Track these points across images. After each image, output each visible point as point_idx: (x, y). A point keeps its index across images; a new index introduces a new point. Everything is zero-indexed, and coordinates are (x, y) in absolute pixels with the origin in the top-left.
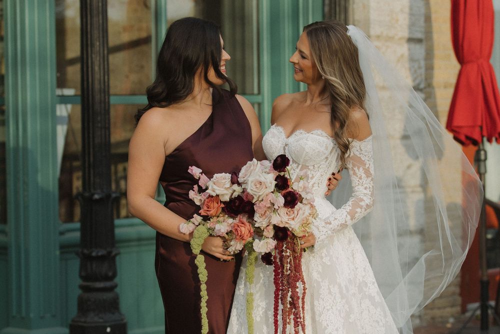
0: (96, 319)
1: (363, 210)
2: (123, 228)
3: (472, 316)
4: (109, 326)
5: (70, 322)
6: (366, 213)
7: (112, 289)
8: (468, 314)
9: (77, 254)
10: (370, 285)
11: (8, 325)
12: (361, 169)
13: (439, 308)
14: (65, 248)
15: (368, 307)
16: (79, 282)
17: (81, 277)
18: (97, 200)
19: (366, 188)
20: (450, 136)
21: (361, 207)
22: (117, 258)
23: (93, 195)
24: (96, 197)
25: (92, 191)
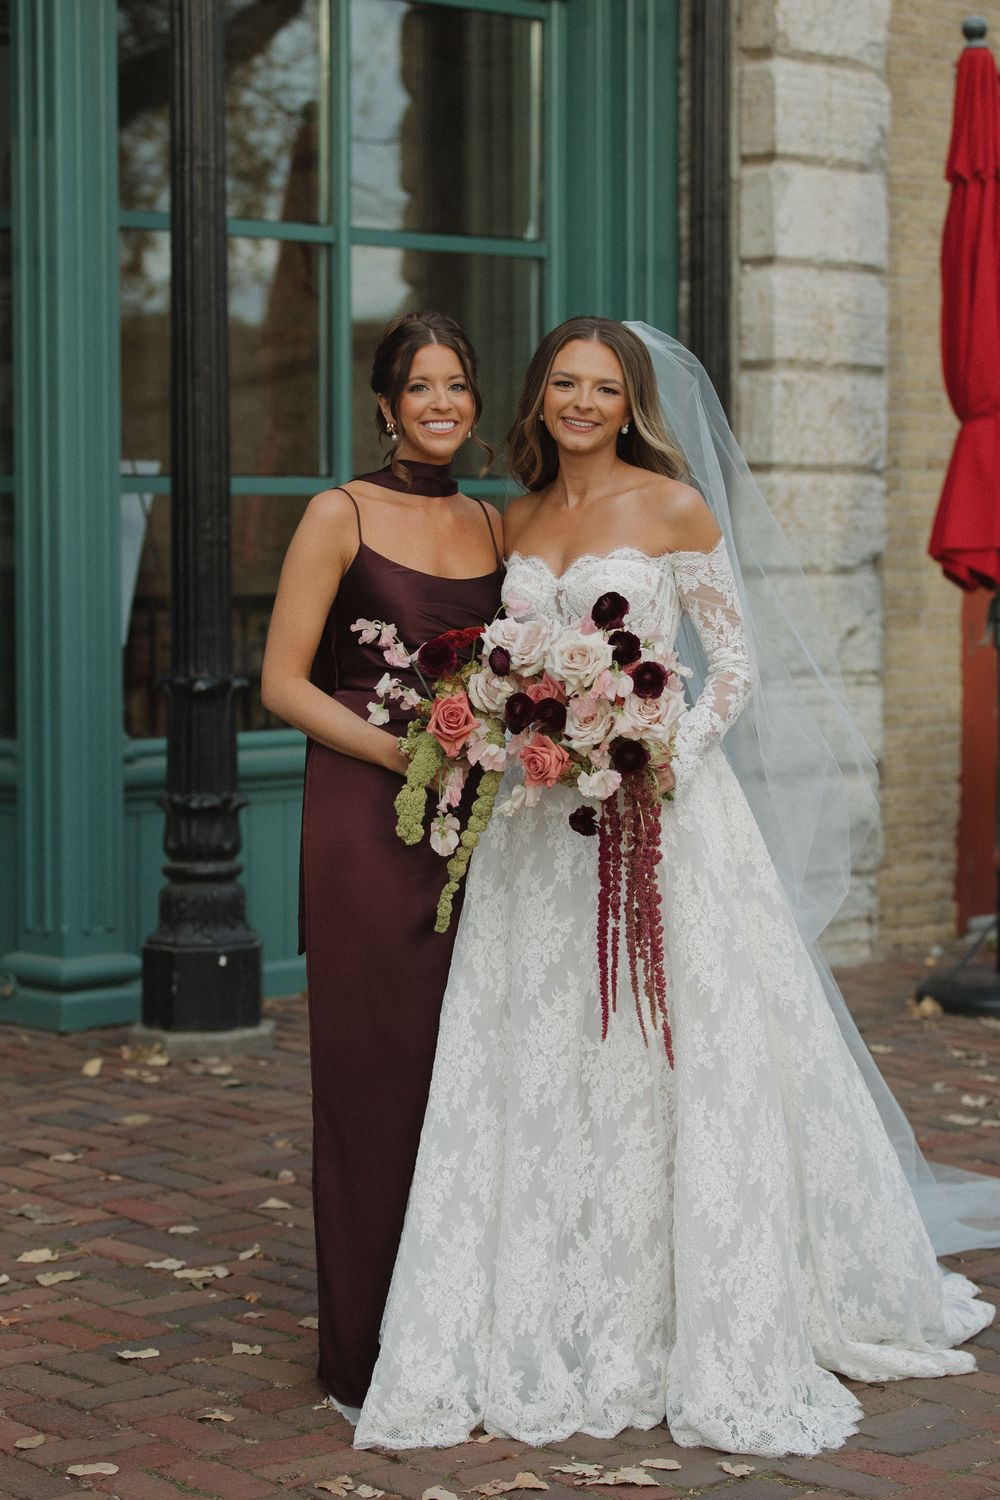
0: (197, 938)
1: (741, 694)
2: (257, 751)
3: (981, 941)
4: (226, 954)
5: (143, 943)
6: (746, 699)
7: (230, 877)
8: (971, 939)
9: (160, 803)
10: (761, 870)
11: (16, 948)
12: (719, 612)
13: (911, 926)
14: (135, 791)
15: (758, 916)
16: (164, 861)
17: (167, 850)
18: (201, 693)
19: (735, 650)
20: (936, 569)
21: (735, 690)
22: (243, 814)
23: (193, 682)
24: (201, 686)
25: (192, 672)
